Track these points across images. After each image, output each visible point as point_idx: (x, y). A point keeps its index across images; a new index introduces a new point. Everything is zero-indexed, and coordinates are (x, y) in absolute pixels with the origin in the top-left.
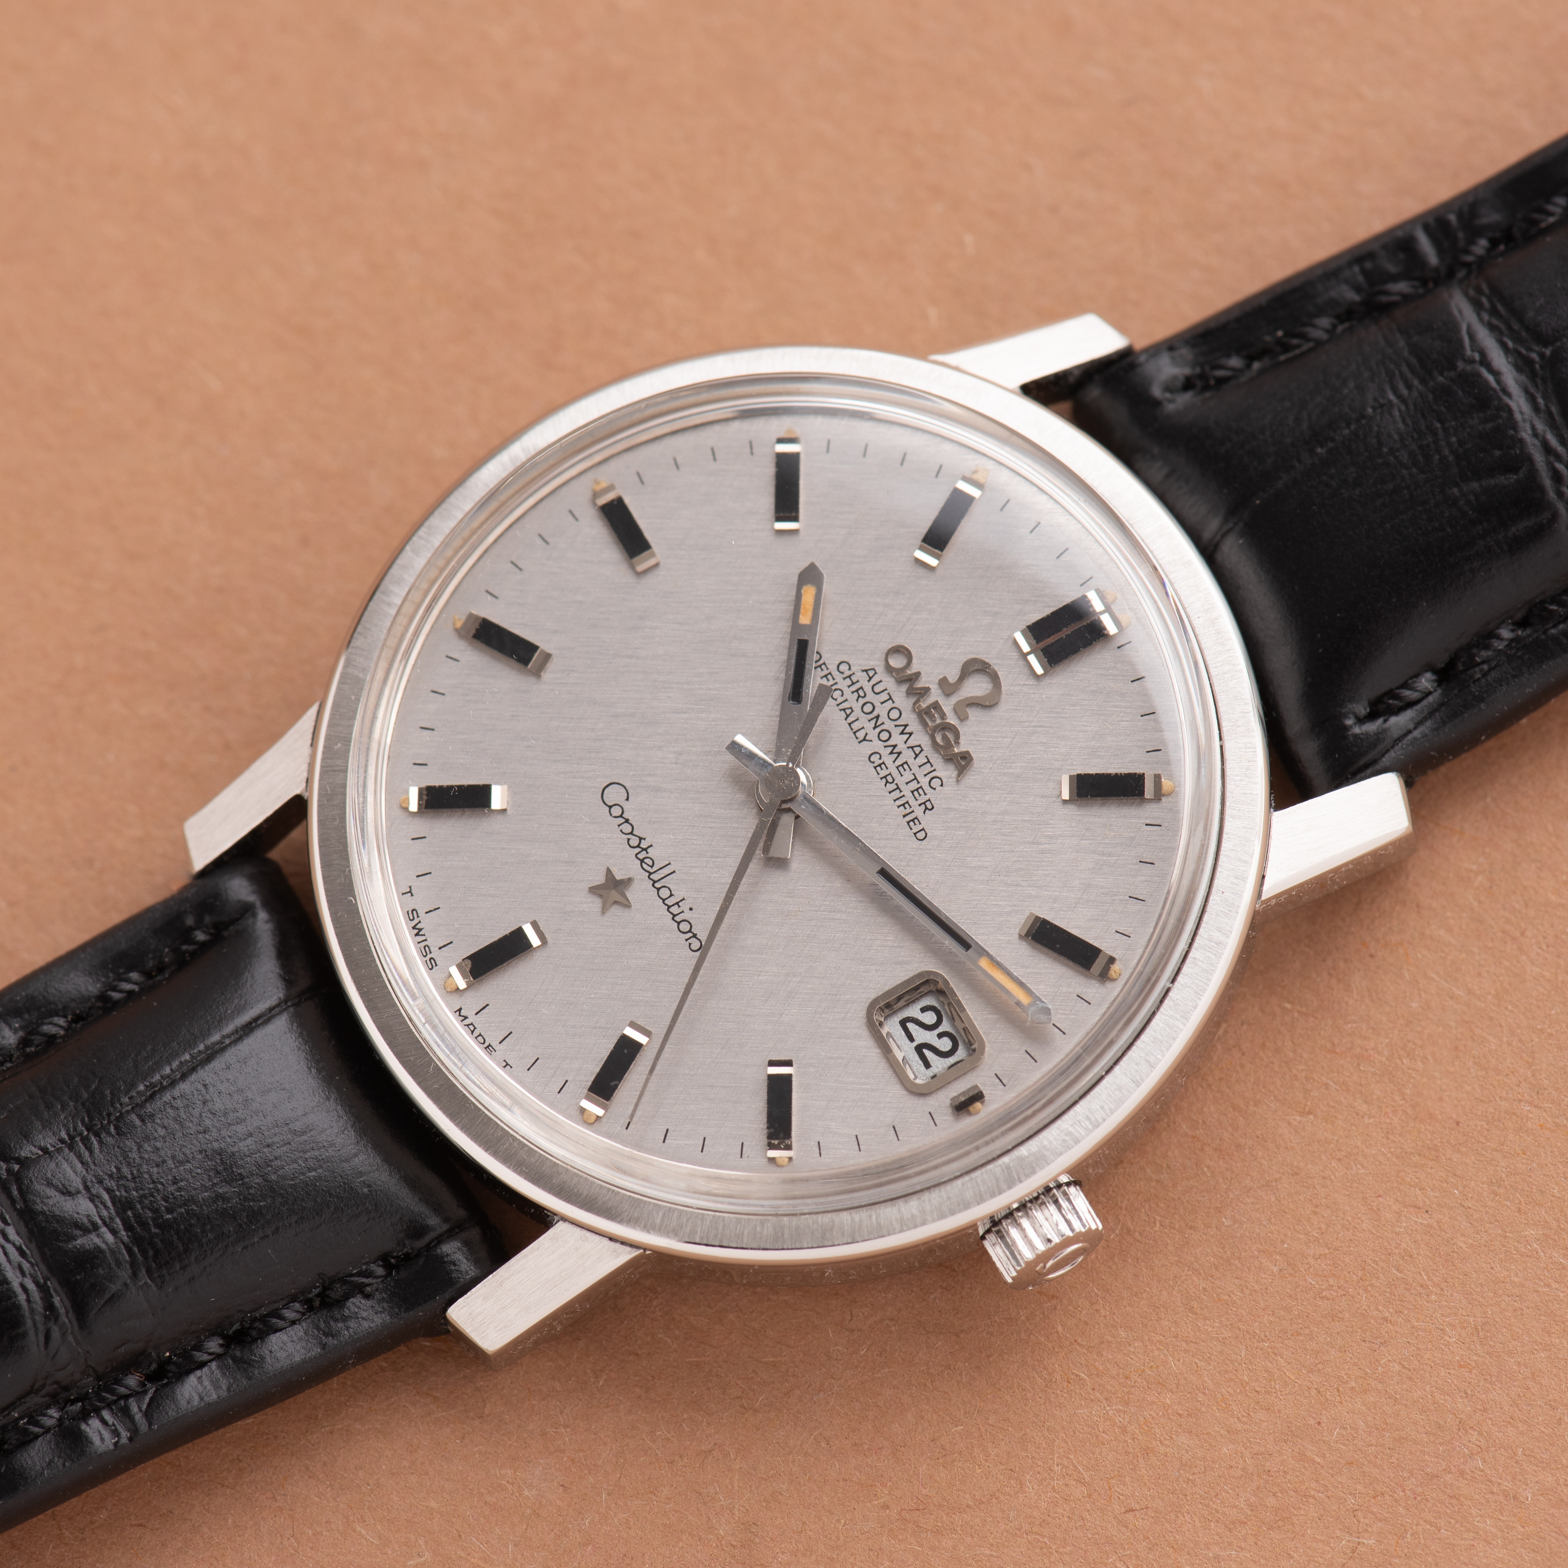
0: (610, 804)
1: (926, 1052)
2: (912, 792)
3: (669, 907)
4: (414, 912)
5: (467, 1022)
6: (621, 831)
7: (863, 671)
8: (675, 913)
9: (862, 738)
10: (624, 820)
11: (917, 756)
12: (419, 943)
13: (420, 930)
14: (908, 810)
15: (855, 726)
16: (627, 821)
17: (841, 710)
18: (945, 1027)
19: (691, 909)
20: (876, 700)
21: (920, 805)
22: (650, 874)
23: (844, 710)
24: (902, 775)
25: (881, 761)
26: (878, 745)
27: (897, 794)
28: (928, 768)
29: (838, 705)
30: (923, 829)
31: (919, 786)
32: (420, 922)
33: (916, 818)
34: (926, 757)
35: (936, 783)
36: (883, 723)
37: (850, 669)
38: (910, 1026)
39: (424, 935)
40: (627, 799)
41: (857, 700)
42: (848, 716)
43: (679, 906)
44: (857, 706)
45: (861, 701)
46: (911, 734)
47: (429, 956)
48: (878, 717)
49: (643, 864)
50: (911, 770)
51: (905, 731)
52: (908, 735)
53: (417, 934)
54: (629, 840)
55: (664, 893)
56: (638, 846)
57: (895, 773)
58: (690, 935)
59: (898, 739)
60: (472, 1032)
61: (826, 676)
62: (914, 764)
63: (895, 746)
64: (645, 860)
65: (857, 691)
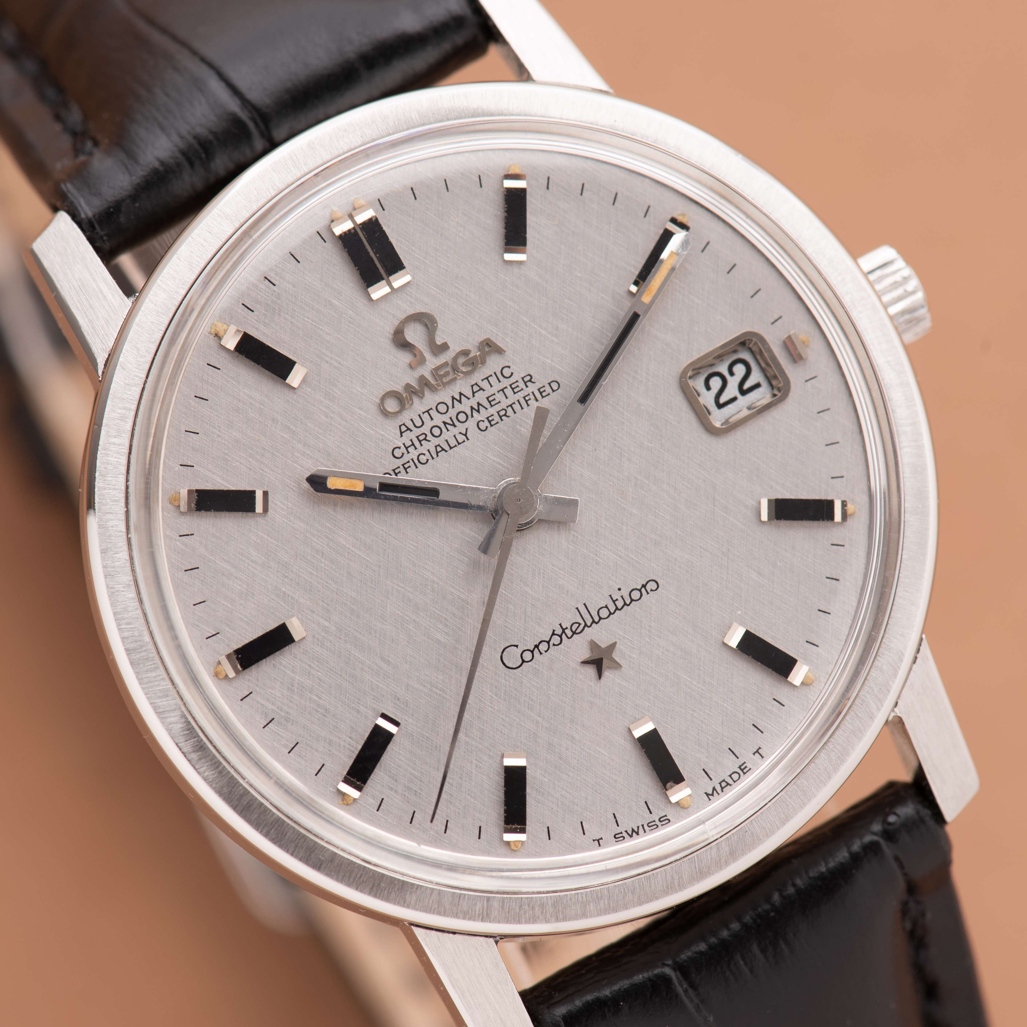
0: (521, 661)
1: (747, 386)
2: (515, 393)
3: (617, 609)
4: (617, 836)
5: (718, 788)
6: (546, 652)
7: (402, 436)
8: (623, 603)
9: (465, 437)
10: (536, 649)
11: (481, 389)
12: (645, 832)
13: (633, 831)
14: (532, 396)
15: (453, 442)
16: (537, 646)
17: (437, 456)
18: (723, 369)
19: (619, 589)
20: (429, 424)
21: (527, 386)
22: (586, 625)
23: (437, 453)
24: (500, 402)
25: (486, 421)
26: (471, 424)
27: (517, 407)
28: (493, 380)
29: (433, 458)
30: (549, 384)
31: (509, 387)
32: (626, 831)
33: (539, 390)
34: (482, 380)
35: (507, 372)
36: (451, 418)
37: (400, 448)
38: (722, 400)
39: (638, 827)
40: (517, 646)
41: (429, 441)
42: (443, 449)
43: (617, 600)
44: (436, 441)
45: (429, 437)
46: (461, 394)
47: (658, 823)
48: (445, 423)
49: (577, 632)
50: (494, 394)
51: (458, 399)
52: (462, 396)
53: (637, 833)
54: (554, 645)
55: (604, 613)
56: (560, 636)
57: (498, 407)
58: (643, 590)
59: (466, 406)
60: (728, 784)
61: (405, 469)
62: (489, 391)
63: (472, 408)
64: (574, 630)
65: (420, 441)
